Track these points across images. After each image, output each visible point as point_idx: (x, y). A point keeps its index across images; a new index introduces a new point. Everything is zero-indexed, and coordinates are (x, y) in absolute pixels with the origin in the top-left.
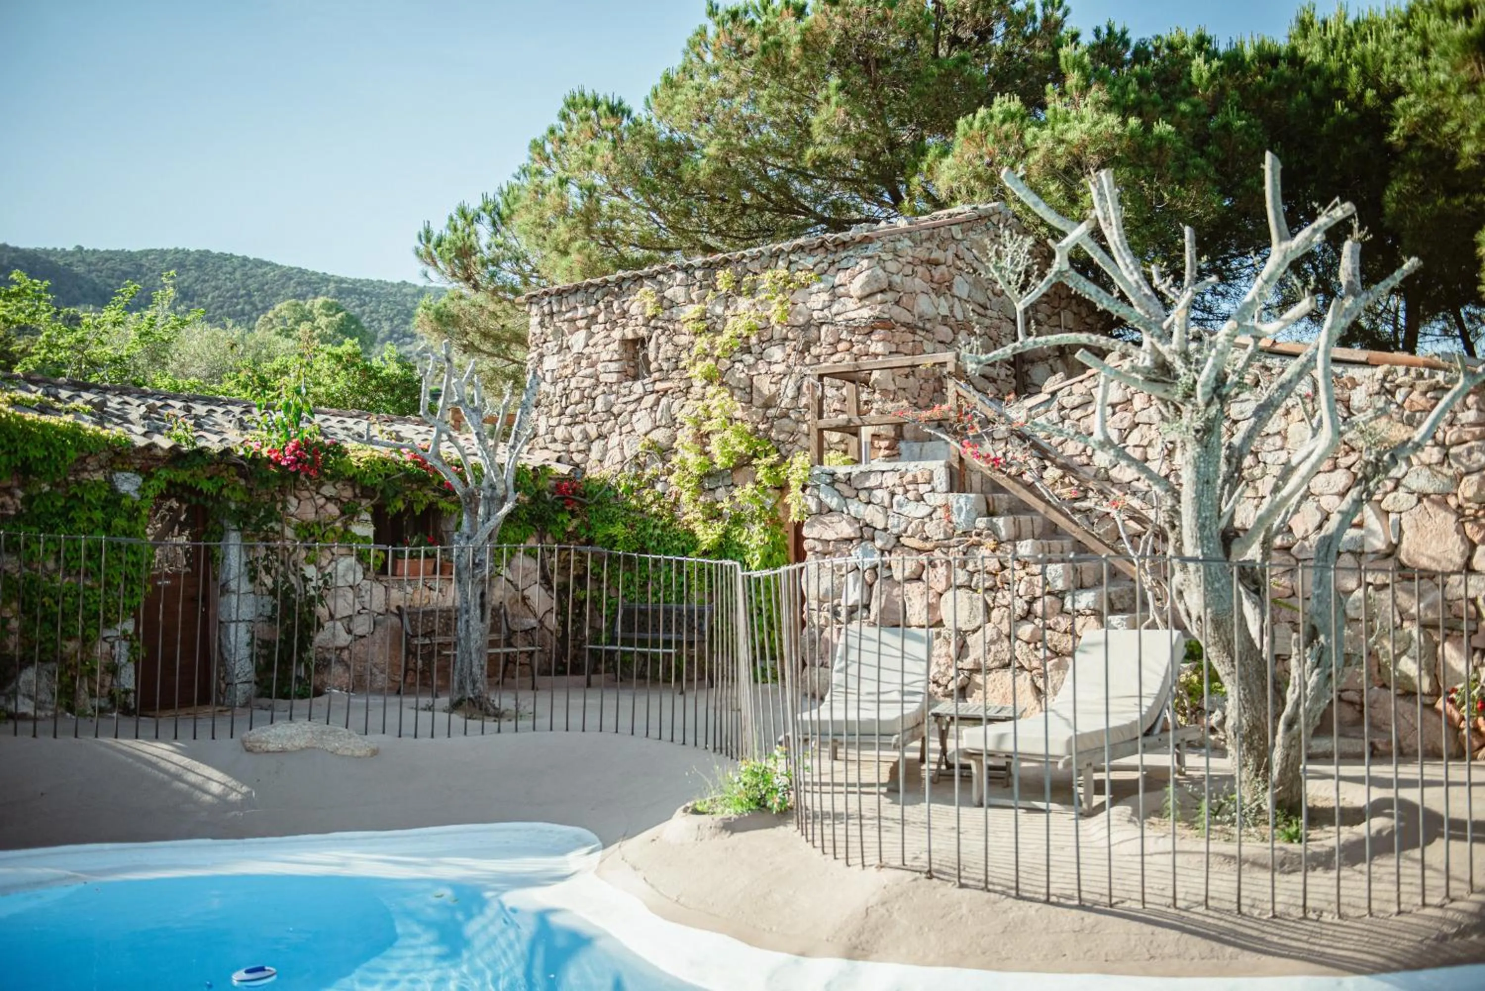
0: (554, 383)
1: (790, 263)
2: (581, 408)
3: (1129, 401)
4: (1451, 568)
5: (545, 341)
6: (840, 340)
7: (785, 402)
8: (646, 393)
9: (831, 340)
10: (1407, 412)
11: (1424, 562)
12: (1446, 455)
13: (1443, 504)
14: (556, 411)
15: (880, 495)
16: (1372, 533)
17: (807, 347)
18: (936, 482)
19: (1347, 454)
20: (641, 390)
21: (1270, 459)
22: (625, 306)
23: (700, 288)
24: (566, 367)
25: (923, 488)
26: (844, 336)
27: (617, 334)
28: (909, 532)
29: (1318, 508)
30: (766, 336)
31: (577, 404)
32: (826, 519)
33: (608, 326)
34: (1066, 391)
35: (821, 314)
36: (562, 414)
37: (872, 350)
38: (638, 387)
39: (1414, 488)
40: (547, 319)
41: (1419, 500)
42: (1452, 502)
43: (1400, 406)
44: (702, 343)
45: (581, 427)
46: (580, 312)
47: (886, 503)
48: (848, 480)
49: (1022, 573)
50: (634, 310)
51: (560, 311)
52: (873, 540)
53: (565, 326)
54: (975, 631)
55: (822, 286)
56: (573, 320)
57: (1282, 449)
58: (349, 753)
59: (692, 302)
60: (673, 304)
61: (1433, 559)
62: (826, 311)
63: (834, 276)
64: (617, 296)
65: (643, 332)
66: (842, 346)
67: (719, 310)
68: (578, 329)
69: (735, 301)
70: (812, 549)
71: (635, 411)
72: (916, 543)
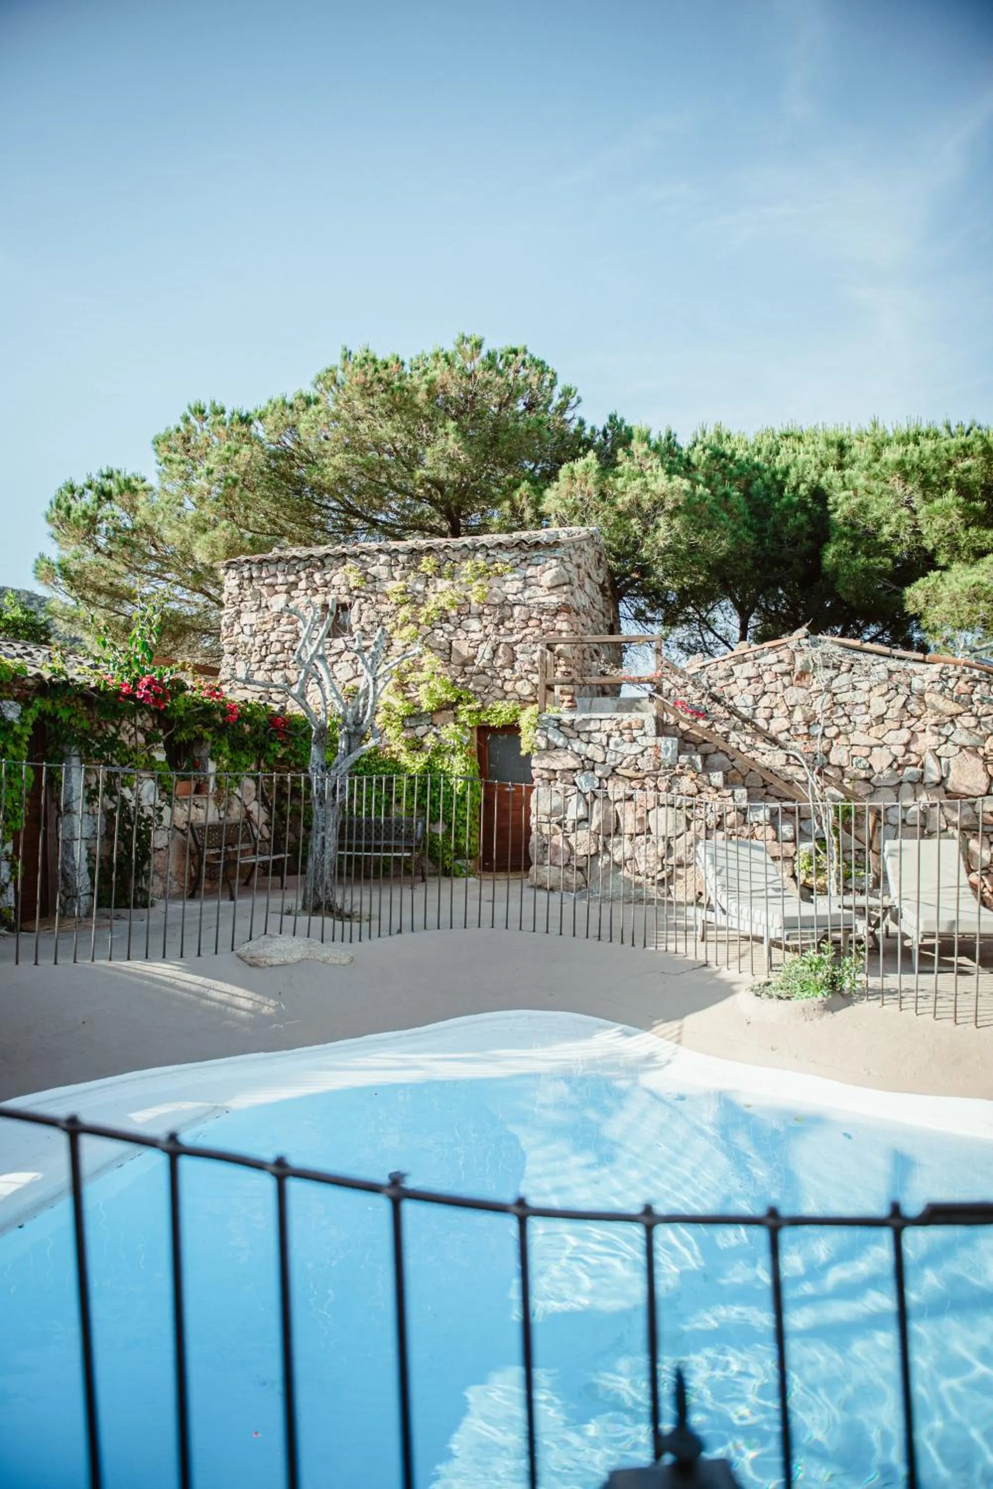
0: (253, 635)
1: (488, 555)
2: (281, 657)
3: (760, 676)
4: (980, 793)
5: (242, 601)
6: (530, 618)
7: (480, 662)
8: (348, 649)
9: (524, 617)
10: (955, 694)
11: (963, 789)
12: (979, 722)
13: (975, 752)
14: (255, 658)
15: (598, 737)
16: (931, 771)
17: (502, 621)
18: (647, 728)
19: (909, 719)
20: (343, 646)
21: (858, 720)
22: (328, 577)
23: (403, 568)
24: (265, 623)
25: (636, 733)
26: (534, 615)
27: (318, 599)
28: (624, 764)
29: (891, 753)
30: (464, 610)
31: (277, 654)
32: (554, 754)
33: (309, 592)
34: (713, 666)
35: (515, 597)
36: (262, 660)
37: (558, 626)
38: (339, 644)
39: (958, 742)
40: (246, 583)
41: (961, 751)
42: (981, 752)
43: (951, 690)
44: (405, 612)
45: (281, 673)
46: (280, 579)
47: (604, 743)
48: (572, 725)
49: (716, 796)
50: (336, 581)
51: (259, 577)
52: (593, 770)
53: (264, 590)
54: (678, 837)
55: (517, 576)
56: (273, 586)
57: (866, 713)
58: (337, 962)
59: (394, 579)
60: (375, 579)
61: (968, 787)
62: (519, 595)
63: (526, 570)
64: (319, 569)
65: (346, 599)
66: (532, 623)
67: (420, 587)
68: (277, 593)
69: (435, 582)
70: (540, 776)
71: (337, 662)
72: (630, 773)
